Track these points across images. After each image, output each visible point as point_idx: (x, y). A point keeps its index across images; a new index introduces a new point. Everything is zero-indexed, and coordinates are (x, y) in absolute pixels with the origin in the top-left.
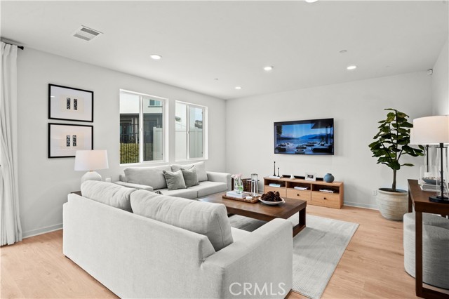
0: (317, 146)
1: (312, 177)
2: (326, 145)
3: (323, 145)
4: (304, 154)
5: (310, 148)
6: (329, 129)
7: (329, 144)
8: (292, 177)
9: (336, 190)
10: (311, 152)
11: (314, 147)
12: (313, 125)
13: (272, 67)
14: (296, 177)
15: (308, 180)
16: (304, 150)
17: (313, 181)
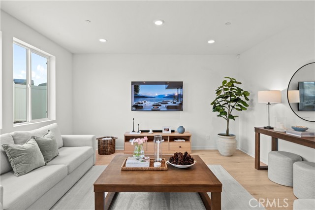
0: (170, 104)
1: (168, 130)
2: (178, 103)
3: (175, 103)
4: (159, 110)
5: (164, 105)
6: (179, 90)
7: (179, 102)
8: (151, 132)
9: (187, 139)
10: (165, 109)
11: (167, 105)
12: (167, 86)
13: (163, 22)
14: (154, 131)
15: (165, 133)
16: (160, 107)
17: (169, 133)
